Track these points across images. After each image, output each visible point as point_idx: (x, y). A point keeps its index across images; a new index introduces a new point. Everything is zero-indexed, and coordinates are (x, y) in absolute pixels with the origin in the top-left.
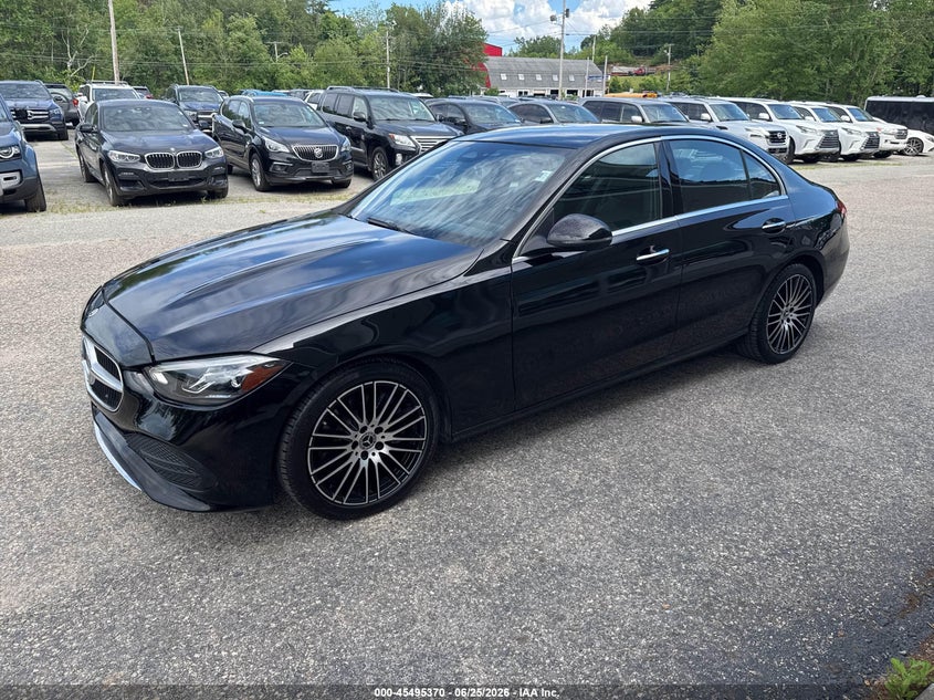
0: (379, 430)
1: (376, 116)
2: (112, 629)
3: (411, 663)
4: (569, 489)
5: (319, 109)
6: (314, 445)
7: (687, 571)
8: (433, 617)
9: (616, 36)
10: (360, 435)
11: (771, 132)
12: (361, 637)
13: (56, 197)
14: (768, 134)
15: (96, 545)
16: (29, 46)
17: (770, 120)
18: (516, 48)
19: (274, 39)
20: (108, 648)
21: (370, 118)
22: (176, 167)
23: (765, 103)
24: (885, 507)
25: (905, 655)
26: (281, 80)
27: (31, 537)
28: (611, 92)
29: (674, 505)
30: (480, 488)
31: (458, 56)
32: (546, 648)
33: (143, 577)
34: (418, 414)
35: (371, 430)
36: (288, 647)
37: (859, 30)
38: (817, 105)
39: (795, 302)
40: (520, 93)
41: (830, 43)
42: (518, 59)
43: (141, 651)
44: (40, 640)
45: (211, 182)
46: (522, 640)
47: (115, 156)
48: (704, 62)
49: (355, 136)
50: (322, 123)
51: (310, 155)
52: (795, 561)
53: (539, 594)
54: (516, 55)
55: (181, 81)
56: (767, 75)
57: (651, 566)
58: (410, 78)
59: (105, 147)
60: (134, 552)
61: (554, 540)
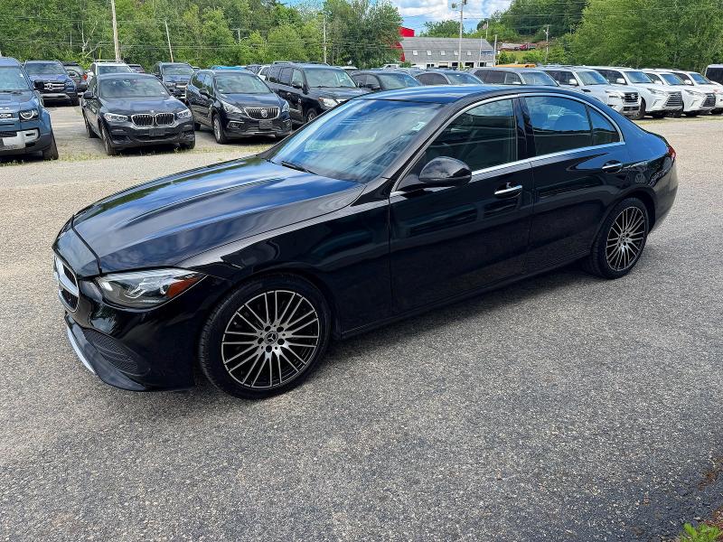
0: (280, 329)
1: (310, 84)
2: (65, 481)
3: (291, 516)
4: (434, 378)
5: (267, 79)
6: (226, 340)
7: (524, 447)
8: (313, 478)
9: (505, 20)
10: (265, 333)
11: (626, 94)
12: (255, 493)
13: (67, 148)
14: (624, 95)
15: (62, 415)
16: (54, 35)
17: (626, 84)
18: (426, 30)
19: (237, 26)
20: (60, 496)
21: (305, 86)
22: (155, 125)
23: (621, 70)
24: (693, 398)
25: (699, 521)
26: (242, 58)
27: (14, 408)
28: (500, 63)
29: (518, 392)
30: (363, 376)
31: (379, 38)
32: (401, 506)
33: (94, 441)
34: (312, 316)
35: (273, 329)
36: (198, 499)
37: (701, 12)
38: (665, 71)
39: (630, 229)
40: (428, 65)
41: (678, 21)
42: (427, 39)
43: (85, 499)
44: (10, 488)
45: (182, 137)
46: (383, 499)
47: (109, 117)
48: (575, 38)
49: (293, 100)
50: (268, 91)
51: (258, 115)
52: (614, 440)
53: (401, 462)
54: (426, 36)
55: (167, 59)
56: (625, 49)
57: (494, 441)
58: (342, 55)
59: (102, 110)
60: (90, 421)
61: (417, 419)
